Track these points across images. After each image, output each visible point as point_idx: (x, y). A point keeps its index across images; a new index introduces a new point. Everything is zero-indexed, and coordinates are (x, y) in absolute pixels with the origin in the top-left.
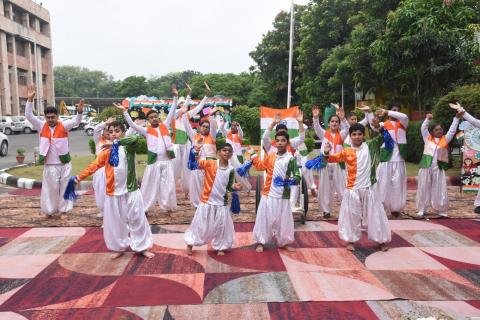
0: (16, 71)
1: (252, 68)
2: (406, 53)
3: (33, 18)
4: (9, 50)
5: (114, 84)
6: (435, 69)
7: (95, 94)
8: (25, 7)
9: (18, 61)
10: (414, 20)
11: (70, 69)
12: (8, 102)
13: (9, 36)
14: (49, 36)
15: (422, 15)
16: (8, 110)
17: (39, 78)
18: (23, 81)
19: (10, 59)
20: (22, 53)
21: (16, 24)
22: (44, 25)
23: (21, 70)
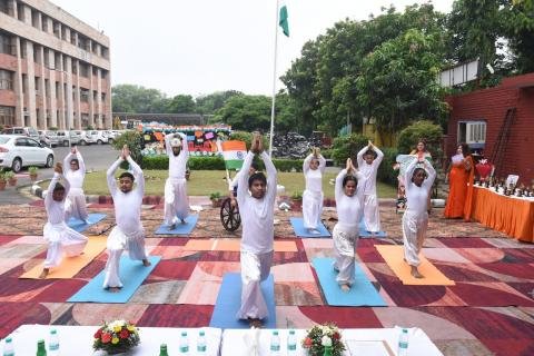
0: (79, 91)
1: (282, 91)
2: (380, 90)
3: (95, 44)
4: (74, 72)
5: (166, 101)
6: (401, 105)
7: (148, 110)
8: (89, 35)
9: (82, 82)
10: (387, 62)
11: (129, 87)
12: (71, 117)
13: (74, 60)
14: (108, 59)
15: (394, 58)
16: (71, 125)
17: (99, 96)
18: (85, 99)
19: (75, 80)
20: (85, 75)
21: (80, 50)
22: (105, 50)
23: (83, 89)
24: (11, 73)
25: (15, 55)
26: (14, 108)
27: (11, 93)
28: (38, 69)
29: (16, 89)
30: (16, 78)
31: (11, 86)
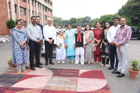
0: (45, 16)
3: (49, 1)
4: (43, 10)
9: (45, 13)
13: (43, 5)
14: (52, 6)
18: (46, 19)
20: (46, 11)
21: (45, 2)
22: (51, 3)
23: (46, 16)
24: (25, 9)
25: (26, 3)
26: (26, 21)
27: (25, 16)
28: (33, 8)
29: (27, 15)
30: (26, 11)
31: (25, 14)
